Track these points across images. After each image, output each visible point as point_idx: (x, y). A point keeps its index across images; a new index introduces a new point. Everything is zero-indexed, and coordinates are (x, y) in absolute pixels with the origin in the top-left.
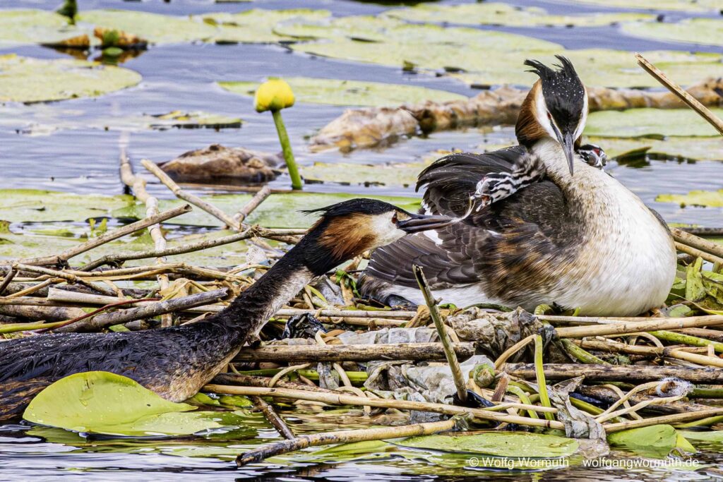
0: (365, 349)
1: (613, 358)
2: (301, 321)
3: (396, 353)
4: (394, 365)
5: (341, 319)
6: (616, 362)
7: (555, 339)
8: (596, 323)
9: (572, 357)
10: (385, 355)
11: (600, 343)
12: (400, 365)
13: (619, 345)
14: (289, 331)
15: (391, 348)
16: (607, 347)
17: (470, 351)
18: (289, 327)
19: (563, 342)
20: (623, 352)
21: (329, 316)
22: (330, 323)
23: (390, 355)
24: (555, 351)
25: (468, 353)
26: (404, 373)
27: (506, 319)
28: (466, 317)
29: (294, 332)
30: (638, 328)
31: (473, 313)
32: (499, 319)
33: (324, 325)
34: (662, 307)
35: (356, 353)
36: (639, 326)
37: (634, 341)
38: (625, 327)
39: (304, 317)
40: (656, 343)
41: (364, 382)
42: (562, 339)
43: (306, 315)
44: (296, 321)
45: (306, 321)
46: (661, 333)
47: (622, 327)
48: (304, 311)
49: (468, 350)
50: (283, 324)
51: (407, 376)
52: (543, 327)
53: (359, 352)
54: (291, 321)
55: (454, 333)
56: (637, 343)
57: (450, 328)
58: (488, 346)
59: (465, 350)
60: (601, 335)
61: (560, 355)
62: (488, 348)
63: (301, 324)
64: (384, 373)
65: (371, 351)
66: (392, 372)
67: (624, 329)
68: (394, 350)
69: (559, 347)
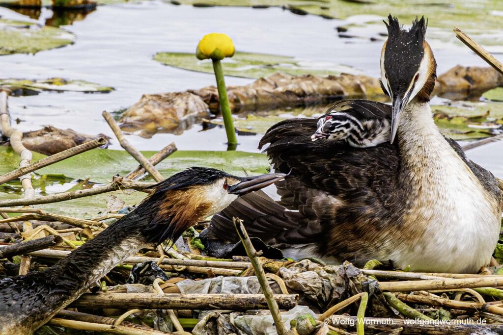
0: (194, 299)
1: (435, 312)
2: (145, 268)
3: (223, 303)
4: (222, 313)
5: (183, 267)
6: (438, 315)
7: (378, 292)
8: (419, 279)
9: (395, 311)
10: (212, 304)
11: (424, 297)
12: (228, 313)
13: (441, 300)
14: (133, 278)
15: (218, 297)
16: (430, 301)
17: (292, 303)
18: (133, 274)
19: (386, 296)
20: (446, 307)
21: (172, 264)
22: (173, 271)
23: (217, 304)
24: (377, 303)
25: (291, 305)
26: (232, 321)
27: (333, 272)
28: (298, 269)
29: (138, 279)
30: (455, 285)
31: (305, 265)
32: (328, 272)
33: (167, 273)
34: (491, 265)
35: (185, 302)
36: (457, 283)
37: (459, 296)
38: (444, 283)
39: (148, 265)
40: (479, 299)
41: (193, 328)
42: (385, 293)
43: (150, 263)
44: (140, 269)
45: (149, 268)
46: (483, 289)
47: (441, 283)
48: (148, 259)
49: (290, 302)
50: (129, 269)
51: (235, 324)
52: (367, 280)
53: (189, 301)
54: (136, 269)
55: (284, 284)
56: (462, 299)
57: (281, 279)
58: (314, 297)
59: (287, 302)
60: (426, 290)
61: (382, 308)
62: (314, 299)
63: (145, 271)
64: (213, 320)
65: (199, 300)
66: (221, 320)
67: (443, 285)
68: (221, 300)
69: (382, 300)
